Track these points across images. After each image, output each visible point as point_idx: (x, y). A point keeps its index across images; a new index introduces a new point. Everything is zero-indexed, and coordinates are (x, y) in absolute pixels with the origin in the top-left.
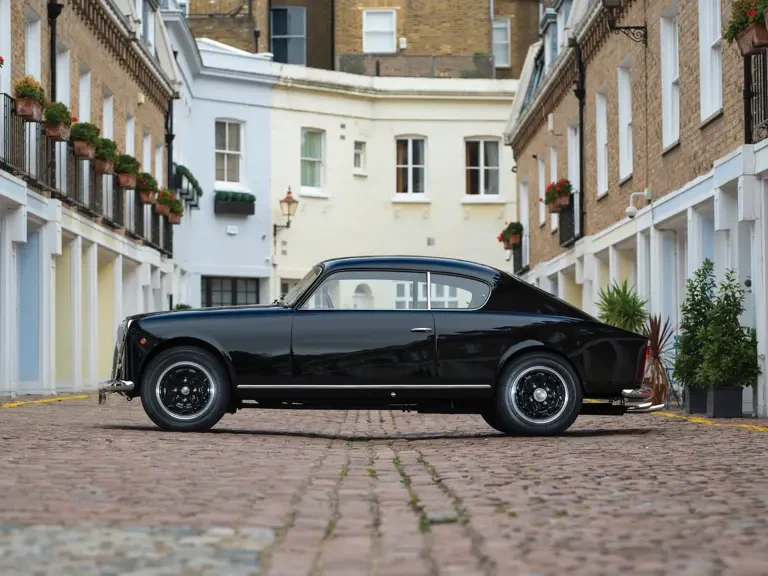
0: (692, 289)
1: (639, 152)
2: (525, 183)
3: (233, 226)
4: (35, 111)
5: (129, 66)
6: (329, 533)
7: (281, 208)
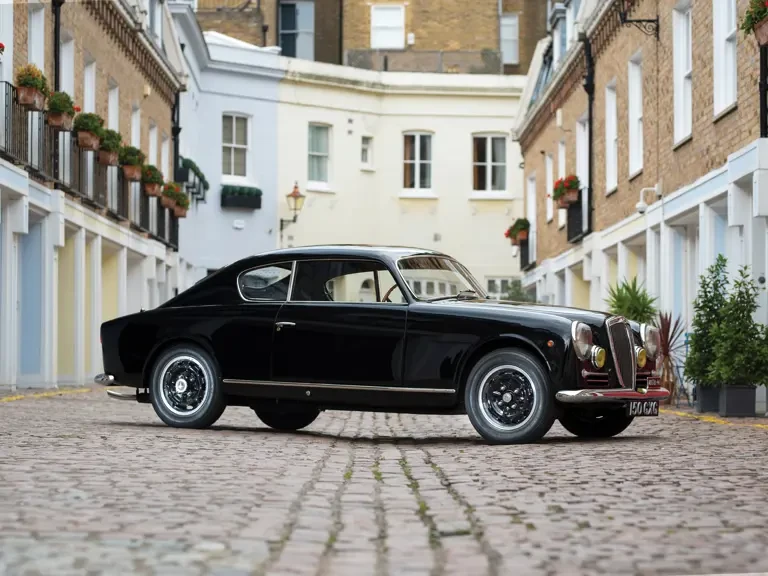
0: (704, 285)
1: (649, 147)
2: (532, 179)
3: (239, 220)
4: (37, 100)
5: (135, 58)
6: (330, 548)
7: (288, 202)
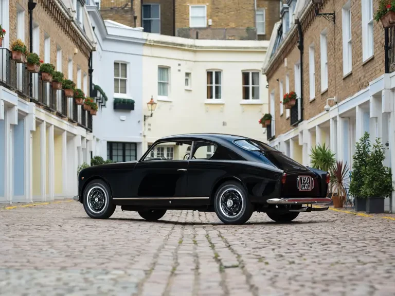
0: (358, 147)
1: (331, 78)
2: (272, 94)
3: (123, 116)
4: (22, 58)
5: (70, 35)
6: (173, 273)
7: (148, 107)
